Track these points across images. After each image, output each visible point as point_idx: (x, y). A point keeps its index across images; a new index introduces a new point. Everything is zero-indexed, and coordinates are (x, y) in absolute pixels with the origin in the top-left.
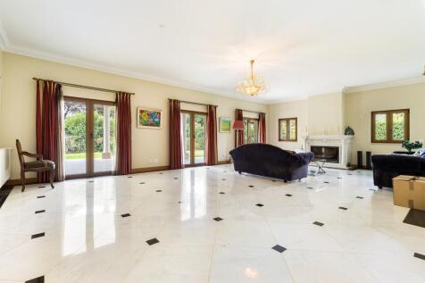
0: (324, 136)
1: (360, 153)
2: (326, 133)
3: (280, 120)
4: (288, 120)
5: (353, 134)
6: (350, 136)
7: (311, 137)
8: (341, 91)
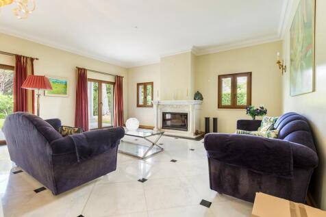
0: (173, 102)
1: (207, 120)
2: (176, 98)
3: (138, 85)
4: (145, 85)
5: (202, 99)
6: (199, 101)
7: (163, 102)
8: (190, 51)
